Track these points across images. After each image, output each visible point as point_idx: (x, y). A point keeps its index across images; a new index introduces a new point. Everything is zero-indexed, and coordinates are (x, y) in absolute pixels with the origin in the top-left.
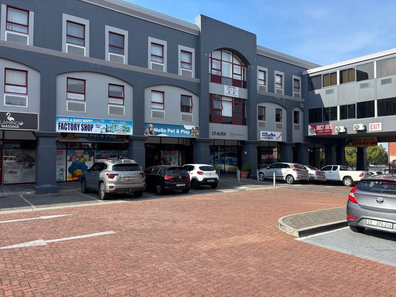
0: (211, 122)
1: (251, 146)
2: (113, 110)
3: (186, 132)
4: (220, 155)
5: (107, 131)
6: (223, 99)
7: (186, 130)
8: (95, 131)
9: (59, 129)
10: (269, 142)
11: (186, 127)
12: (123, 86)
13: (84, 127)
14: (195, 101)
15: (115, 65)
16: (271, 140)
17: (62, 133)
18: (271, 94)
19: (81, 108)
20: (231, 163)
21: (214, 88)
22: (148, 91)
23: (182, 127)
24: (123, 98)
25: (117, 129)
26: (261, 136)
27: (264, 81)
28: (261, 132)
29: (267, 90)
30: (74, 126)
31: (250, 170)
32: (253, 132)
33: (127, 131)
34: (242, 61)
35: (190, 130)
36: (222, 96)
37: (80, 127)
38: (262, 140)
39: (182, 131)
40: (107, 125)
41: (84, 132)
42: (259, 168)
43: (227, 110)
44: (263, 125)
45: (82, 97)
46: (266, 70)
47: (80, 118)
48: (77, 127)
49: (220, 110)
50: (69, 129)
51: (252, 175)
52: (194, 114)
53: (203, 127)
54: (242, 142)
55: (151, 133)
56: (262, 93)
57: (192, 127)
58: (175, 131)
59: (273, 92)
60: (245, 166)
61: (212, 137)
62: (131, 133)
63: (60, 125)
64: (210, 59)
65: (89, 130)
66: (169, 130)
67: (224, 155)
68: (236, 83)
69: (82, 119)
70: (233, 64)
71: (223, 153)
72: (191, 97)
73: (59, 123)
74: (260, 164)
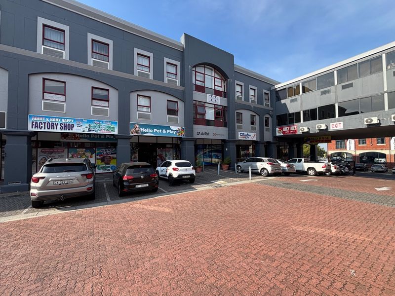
0: (196, 124)
1: (231, 143)
2: (95, 111)
3: (172, 132)
4: (208, 152)
5: (89, 130)
6: (207, 105)
7: (172, 130)
8: (76, 130)
9: (32, 127)
10: (246, 140)
11: (171, 127)
12: (108, 90)
13: (63, 126)
14: (181, 106)
15: (98, 69)
16: (247, 139)
17: (34, 131)
18: (246, 103)
19: (61, 108)
20: (217, 157)
21: (198, 96)
22: (133, 96)
23: (169, 128)
24: (108, 101)
25: (100, 129)
26: (239, 136)
27: (241, 93)
28: (239, 133)
29: (243, 100)
30: (52, 125)
31: (230, 163)
32: (232, 133)
33: (112, 131)
34: (222, 76)
35: (176, 131)
36: (205, 103)
37: (59, 126)
38: (240, 139)
39: (168, 131)
40: (89, 125)
41: (63, 131)
42: (238, 161)
43: (210, 115)
44: (240, 127)
45: (62, 98)
46: (242, 84)
47: (58, 118)
48: (55, 126)
49: (204, 115)
50: (45, 128)
51: (231, 167)
52: (180, 116)
53: (188, 128)
54: (223, 141)
55: (137, 132)
56: (239, 101)
57: (179, 127)
58: (162, 131)
59: (249, 101)
60: (226, 160)
61: (196, 136)
62: (116, 132)
63: (34, 123)
64: (194, 72)
65: (69, 130)
66: (155, 130)
67: (211, 152)
68: (217, 93)
69: (61, 118)
70: (215, 78)
71: (210, 150)
72: (177, 102)
73: (33, 122)
74: (239, 158)
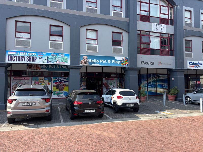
0: (140, 54)
1: (178, 73)
2: (53, 45)
3: (117, 62)
4: (153, 81)
5: (48, 62)
6: (151, 34)
7: (116, 60)
8: (38, 61)
9: (8, 60)
10: (196, 70)
11: (116, 58)
12: (62, 27)
13: (29, 58)
14: (125, 37)
15: (54, 10)
16: (198, 68)
17: (10, 63)
18: (197, 29)
19: (27, 43)
20: (162, 87)
21: (142, 26)
22: (83, 30)
23: (113, 58)
24: (62, 36)
25: (56, 60)
26: (188, 65)
27: (191, 19)
28: (188, 62)
29: (193, 26)
30: (21, 58)
31: (177, 93)
32: (180, 61)
33: (65, 62)
34: (169, 3)
35: (121, 61)
36: (150, 32)
37: (26, 59)
38: (188, 68)
39: (113, 61)
40: (48, 57)
41: (29, 62)
42: (187, 92)
43: (155, 44)
44: (190, 56)
45: (28, 36)
46: (192, 9)
47: (25, 52)
48: (23, 59)
49: (149, 44)
50: (16, 60)
51: (179, 98)
52: (125, 47)
53: (132, 58)
54: (169, 70)
55: (85, 63)
56: (188, 28)
57: (123, 58)
58: (107, 61)
59: (199, 27)
60: (172, 90)
61: (140, 66)
62: (68, 63)
63: (9, 57)
64: (139, 3)
65: (33, 61)
66: (101, 61)
67: (156, 81)
68: (163, 21)
69: (28, 52)
70: (160, 6)
71: (155, 79)
72: (121, 33)
73: (9, 56)
74: (188, 89)
